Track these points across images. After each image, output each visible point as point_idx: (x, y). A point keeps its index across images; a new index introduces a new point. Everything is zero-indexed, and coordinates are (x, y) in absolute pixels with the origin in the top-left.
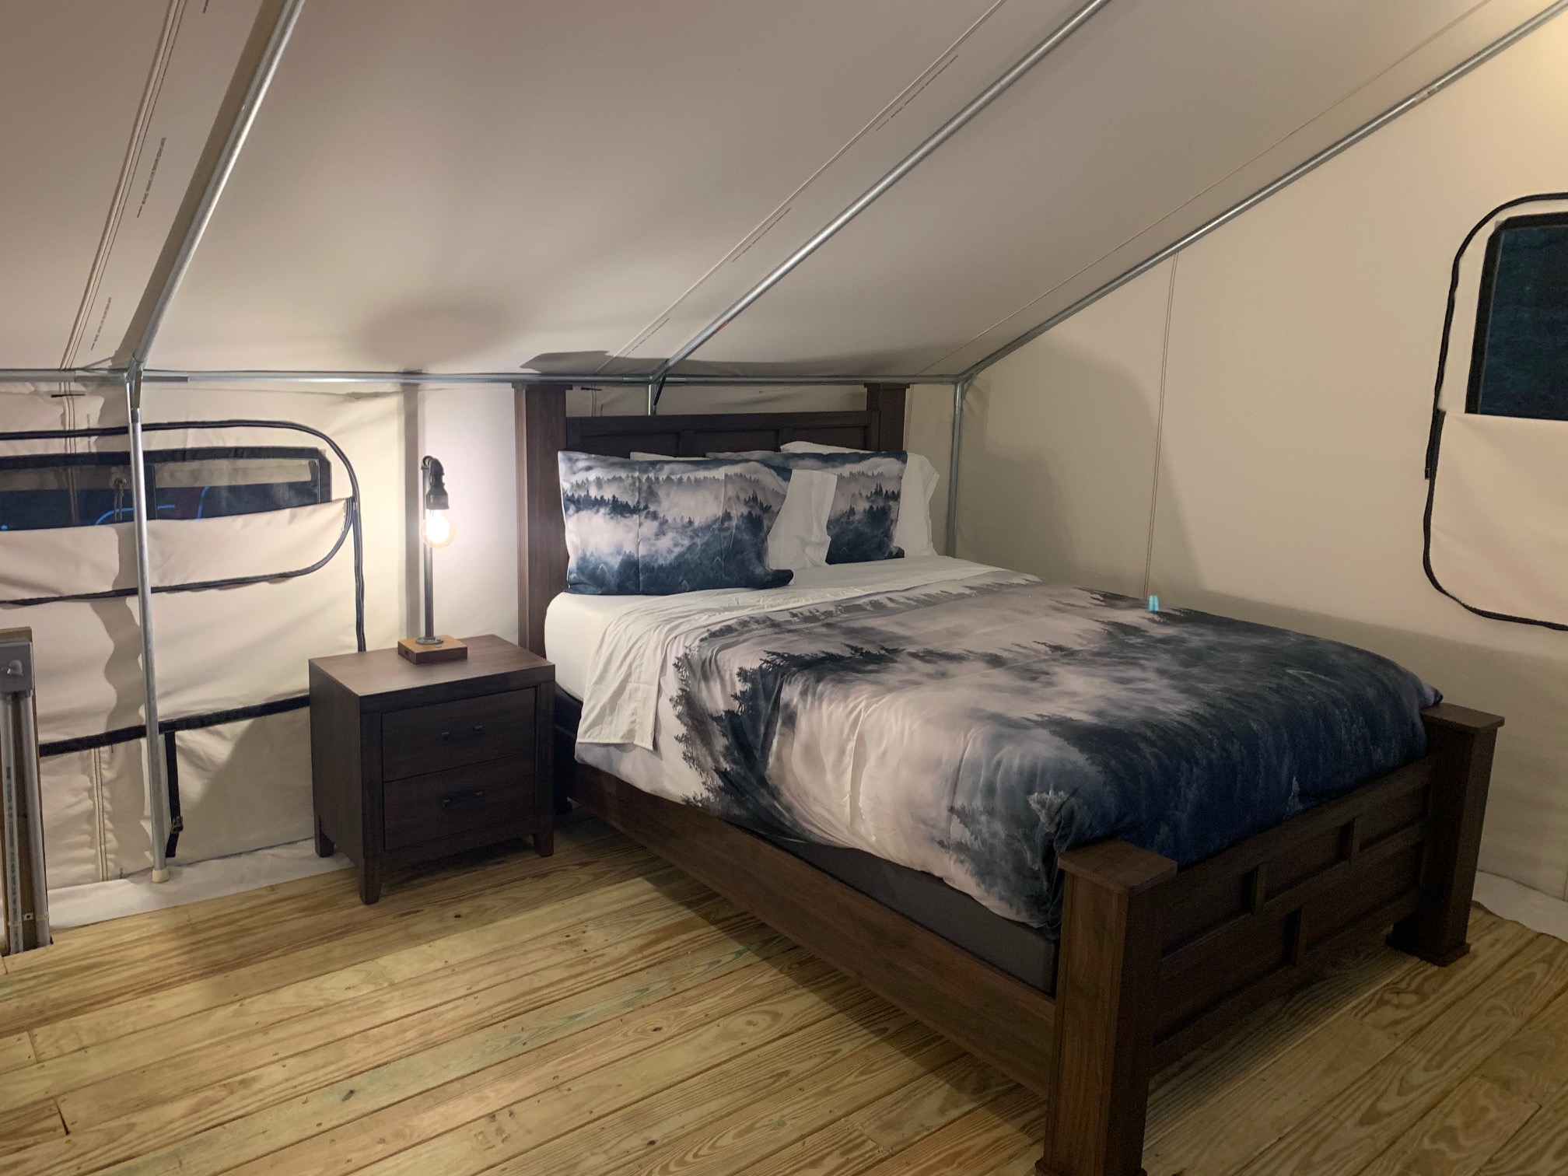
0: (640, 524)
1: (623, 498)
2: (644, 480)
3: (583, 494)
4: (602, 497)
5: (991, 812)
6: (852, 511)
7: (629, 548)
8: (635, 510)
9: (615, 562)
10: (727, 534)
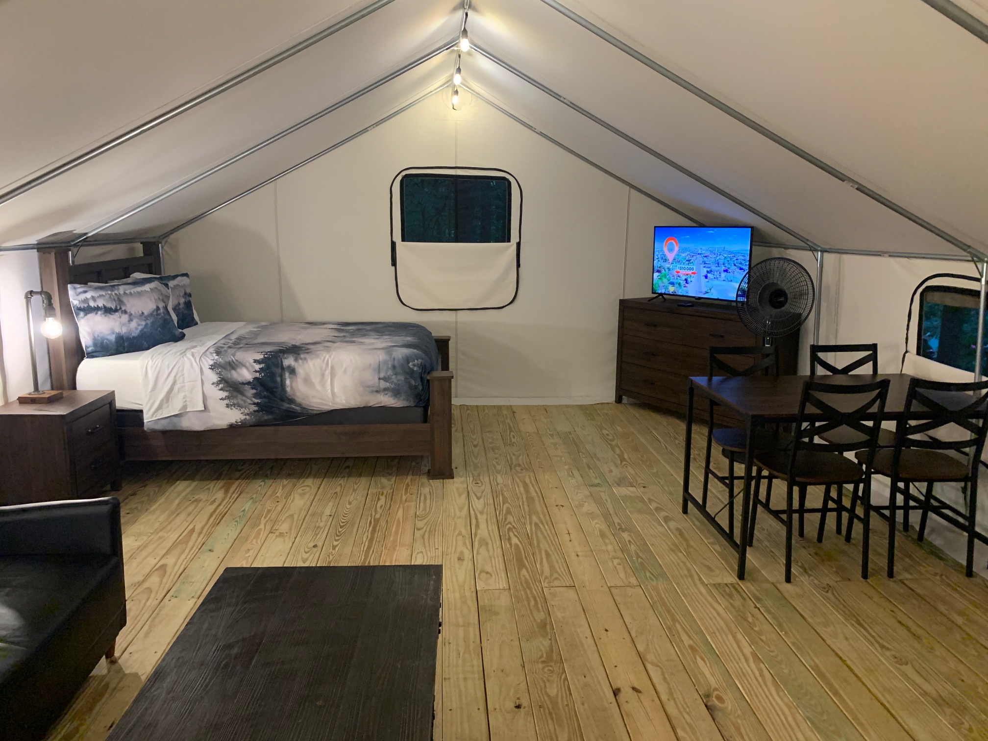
0: (120, 317)
1: (109, 305)
2: (114, 294)
3: (86, 305)
4: (98, 306)
5: (396, 374)
6: (179, 304)
7: (117, 330)
8: (116, 310)
9: (112, 338)
10: (160, 317)
